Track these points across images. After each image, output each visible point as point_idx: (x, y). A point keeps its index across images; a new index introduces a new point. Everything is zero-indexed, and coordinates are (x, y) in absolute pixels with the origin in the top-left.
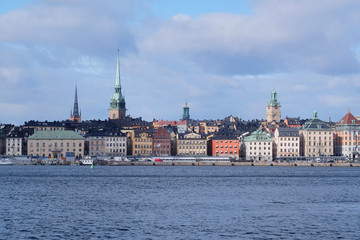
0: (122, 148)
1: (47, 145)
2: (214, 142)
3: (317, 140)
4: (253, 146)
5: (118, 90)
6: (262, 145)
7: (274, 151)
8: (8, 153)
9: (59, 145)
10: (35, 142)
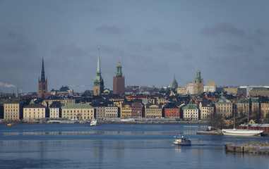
0: (115, 113)
1: (73, 112)
2: (166, 109)
3: (224, 109)
4: (188, 112)
5: (99, 74)
6: (193, 112)
7: (199, 114)
8: (51, 116)
9: (80, 112)
10: (66, 110)
